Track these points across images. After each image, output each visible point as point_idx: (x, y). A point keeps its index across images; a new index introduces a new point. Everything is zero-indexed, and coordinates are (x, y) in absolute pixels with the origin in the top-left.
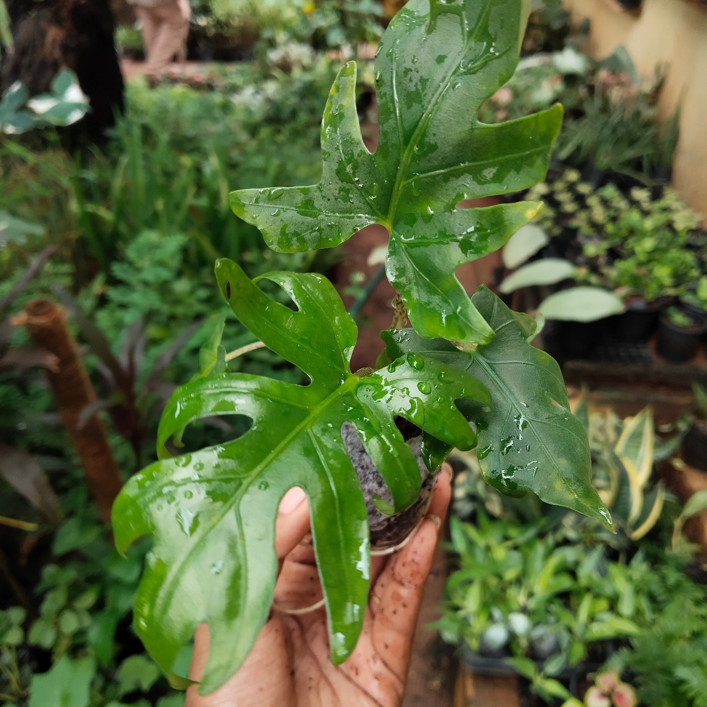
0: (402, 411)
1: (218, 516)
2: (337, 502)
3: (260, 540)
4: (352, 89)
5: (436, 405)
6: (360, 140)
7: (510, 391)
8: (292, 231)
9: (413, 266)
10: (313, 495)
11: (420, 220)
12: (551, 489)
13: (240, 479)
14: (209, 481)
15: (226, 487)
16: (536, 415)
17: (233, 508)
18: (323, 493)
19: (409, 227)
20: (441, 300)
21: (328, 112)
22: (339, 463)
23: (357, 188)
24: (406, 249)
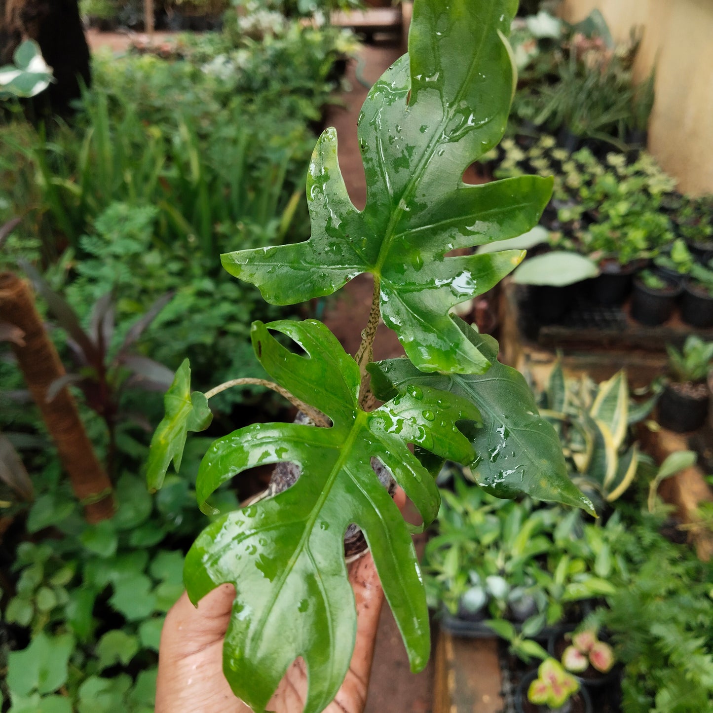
1: (293, 558)
3: (335, 575)
4: (335, 154)
7: (490, 406)
9: (407, 309)
11: (411, 268)
12: (538, 487)
16: (515, 424)
17: (304, 548)
18: (374, 524)
19: (400, 275)
20: (436, 337)
23: (347, 242)
24: (399, 294)
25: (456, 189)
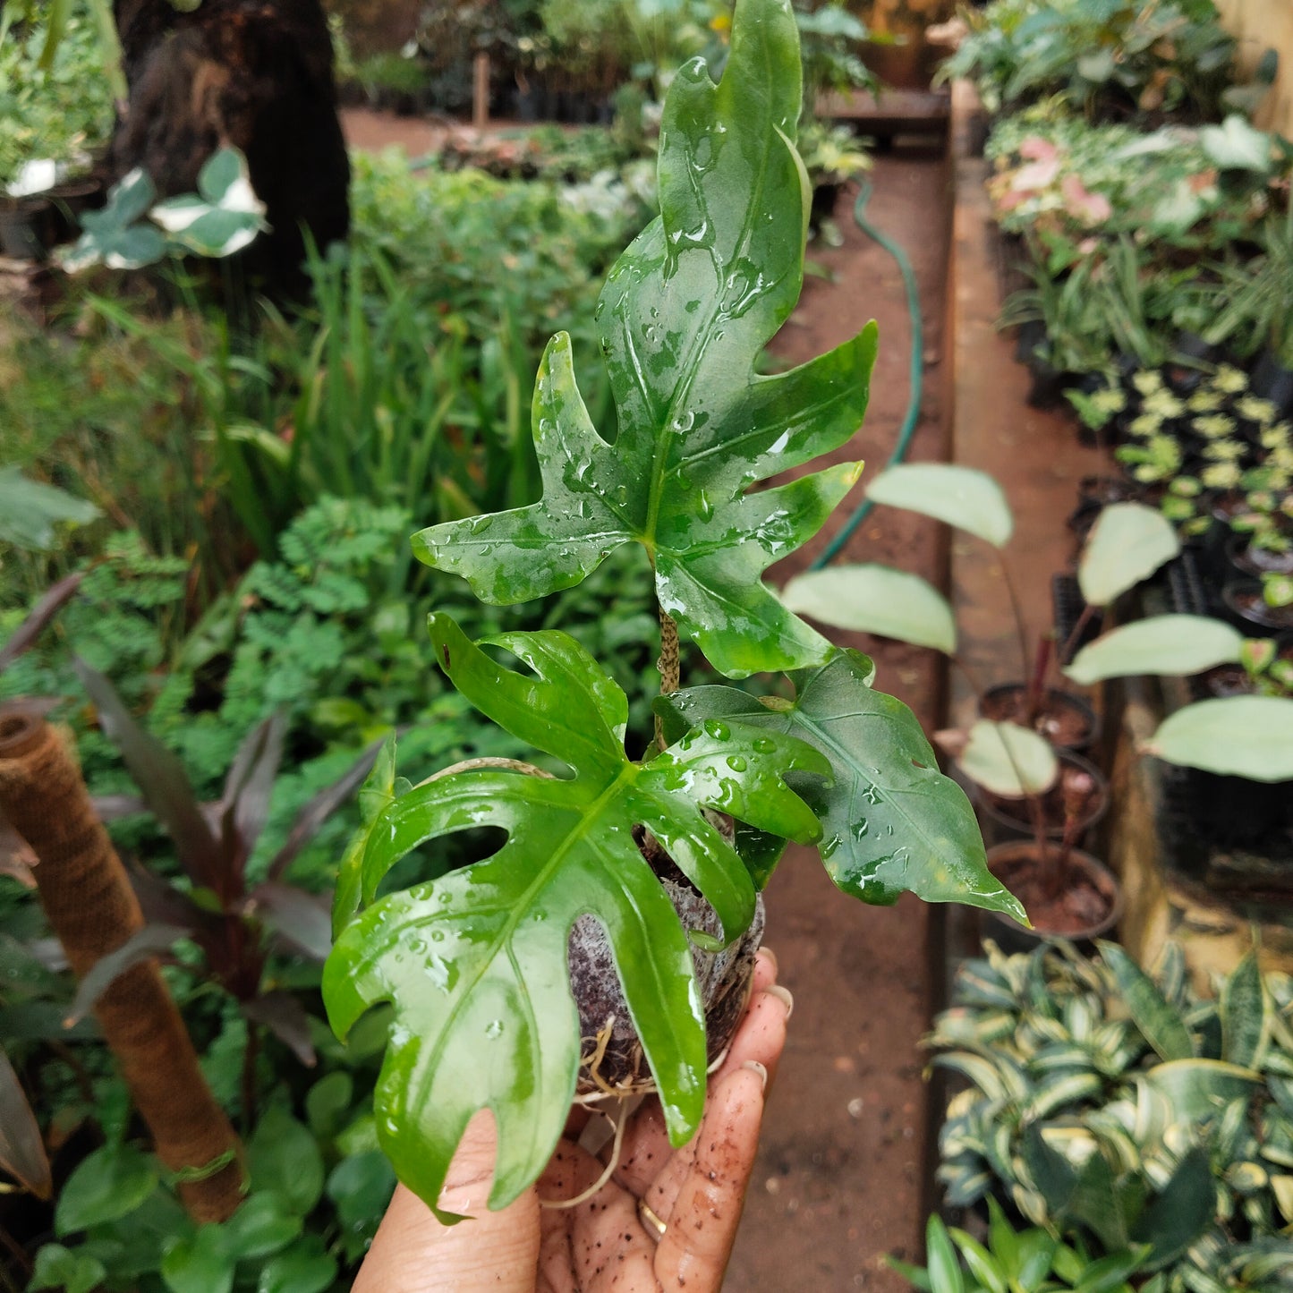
0: (712, 800)
1: (484, 961)
2: (644, 929)
3: (549, 986)
4: (569, 367)
5: (757, 785)
6: (592, 431)
7: (852, 756)
8: (512, 573)
9: (698, 586)
10: (610, 921)
11: (696, 522)
12: (932, 882)
13: (506, 910)
14: (462, 916)
15: (489, 922)
16: (893, 782)
17: (503, 948)
18: (624, 917)
19: (681, 534)
20: (747, 622)
21: (537, 403)
22: (638, 876)
23: (597, 496)
24: (683, 564)
25: (747, 385)
